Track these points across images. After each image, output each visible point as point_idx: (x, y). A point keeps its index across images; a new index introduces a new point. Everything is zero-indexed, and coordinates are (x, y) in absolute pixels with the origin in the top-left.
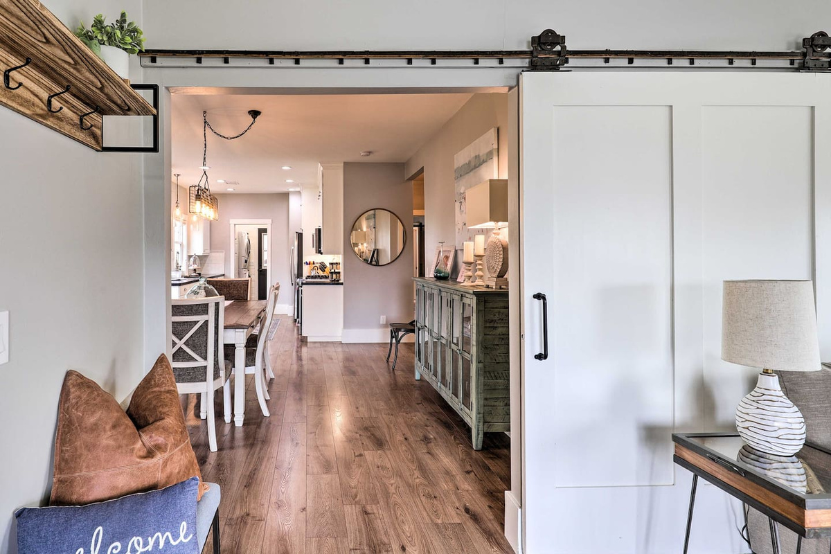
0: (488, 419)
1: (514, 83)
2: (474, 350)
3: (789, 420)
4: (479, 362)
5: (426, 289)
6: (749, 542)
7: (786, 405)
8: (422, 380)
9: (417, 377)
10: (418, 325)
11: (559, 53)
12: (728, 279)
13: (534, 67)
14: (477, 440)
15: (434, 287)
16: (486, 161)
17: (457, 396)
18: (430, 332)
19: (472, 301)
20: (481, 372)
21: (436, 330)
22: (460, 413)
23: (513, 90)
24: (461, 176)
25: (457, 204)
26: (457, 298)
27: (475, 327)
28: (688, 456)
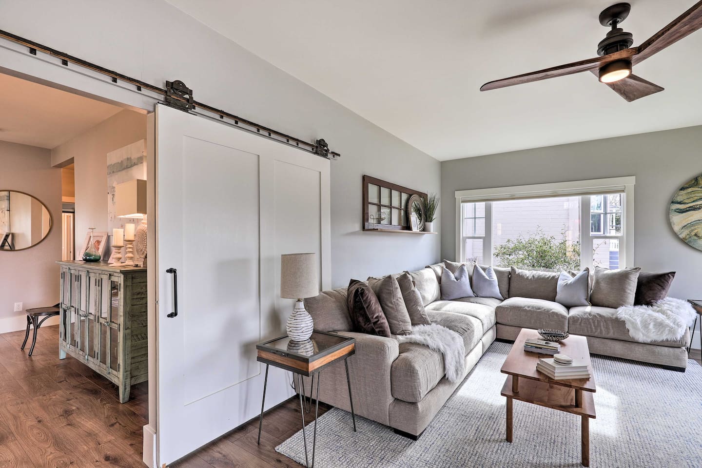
0: (135, 373)
1: (151, 109)
2: (121, 320)
3: (307, 322)
4: (126, 328)
5: (72, 272)
6: (295, 389)
7: (305, 315)
8: (69, 358)
9: (62, 356)
10: (64, 306)
11: (188, 100)
12: (284, 254)
13: (168, 103)
14: (124, 394)
15: (81, 269)
16: (137, 164)
17: (104, 363)
18: (77, 311)
19: (120, 279)
20: (129, 337)
21: (83, 308)
22: (108, 377)
23: (150, 114)
24: (113, 172)
25: (110, 196)
26: (105, 277)
27: (122, 301)
28: (264, 355)
